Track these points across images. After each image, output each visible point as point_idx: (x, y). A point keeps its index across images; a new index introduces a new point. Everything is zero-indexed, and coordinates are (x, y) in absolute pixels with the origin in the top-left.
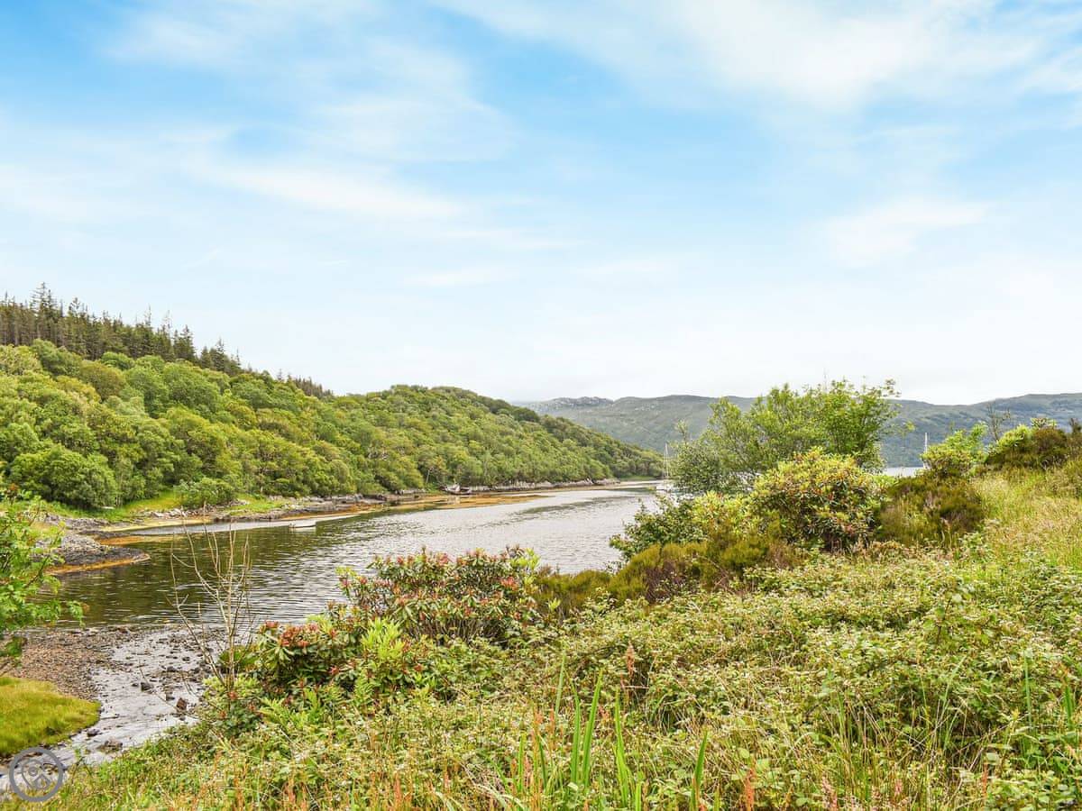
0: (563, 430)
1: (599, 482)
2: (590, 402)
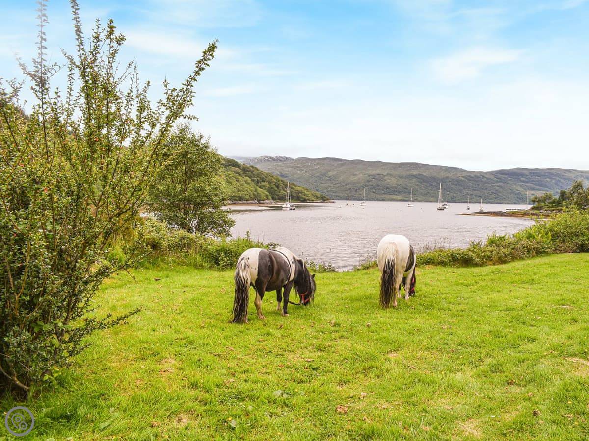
1: (262, 202)
2: (281, 159)
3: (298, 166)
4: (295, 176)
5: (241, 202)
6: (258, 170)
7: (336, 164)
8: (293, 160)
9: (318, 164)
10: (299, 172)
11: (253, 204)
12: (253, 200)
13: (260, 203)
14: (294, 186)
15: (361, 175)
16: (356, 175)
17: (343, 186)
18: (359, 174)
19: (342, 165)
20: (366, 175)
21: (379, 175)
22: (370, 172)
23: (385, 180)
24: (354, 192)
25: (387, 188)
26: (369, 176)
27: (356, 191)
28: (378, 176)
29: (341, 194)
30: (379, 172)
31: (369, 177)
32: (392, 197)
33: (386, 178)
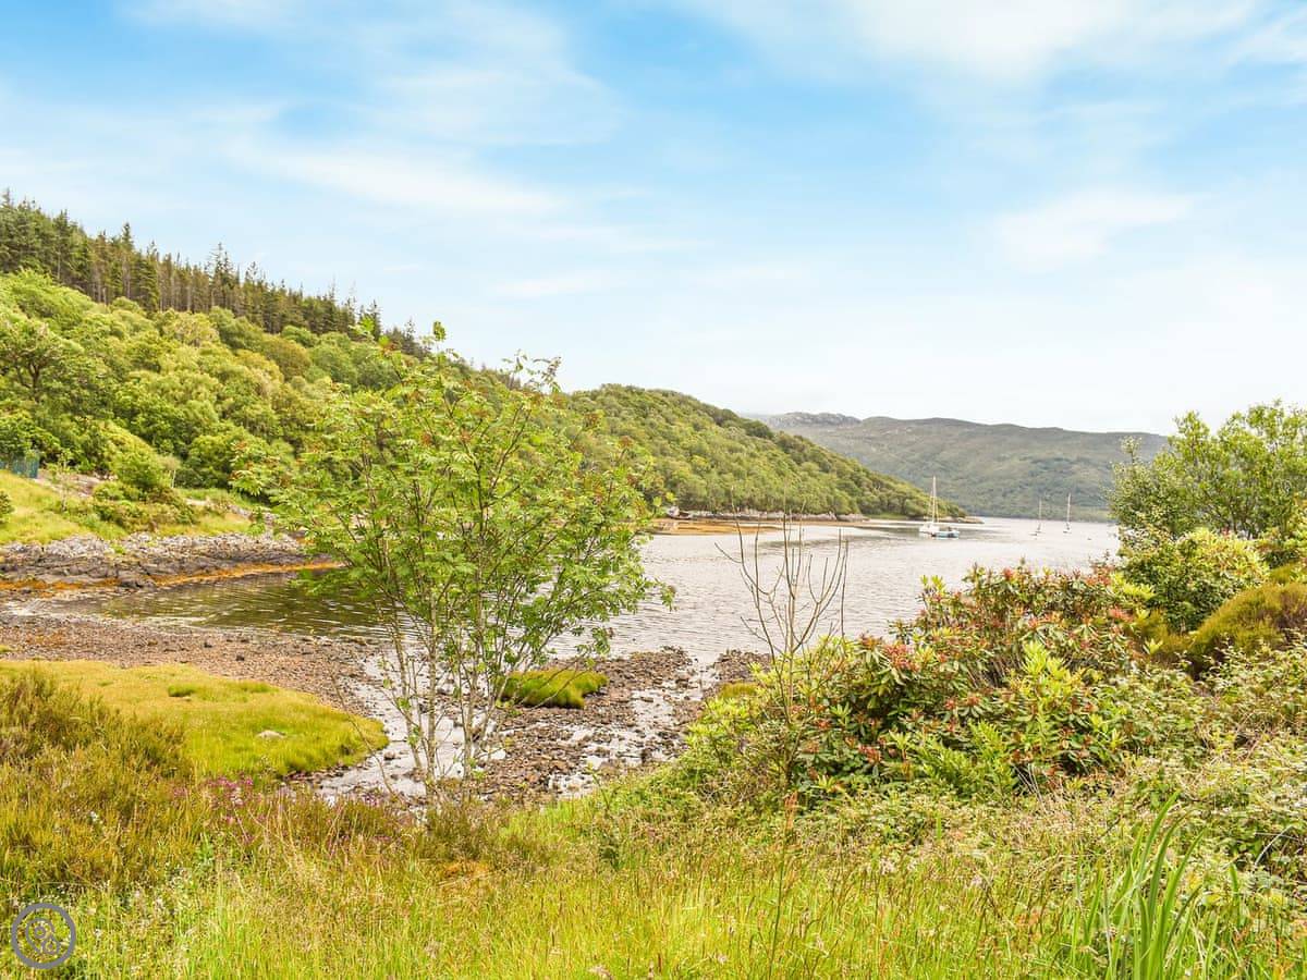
0: (801, 450)
2: (832, 420)
3: (872, 435)
4: (865, 458)
7: (957, 432)
8: (859, 422)
9: (915, 432)
10: (874, 450)
11: (827, 520)
12: (826, 512)
15: (1016, 461)
16: (1004, 459)
17: (975, 483)
18: (1012, 457)
19: (971, 436)
20: (1028, 461)
21: (1058, 459)
22: (1042, 455)
23: (1073, 473)
24: (999, 498)
25: (1078, 491)
26: (1035, 462)
27: (1004, 495)
28: (1056, 463)
29: (968, 502)
30: (1059, 454)
31: (1034, 465)
32: (1090, 511)
33: (1075, 467)
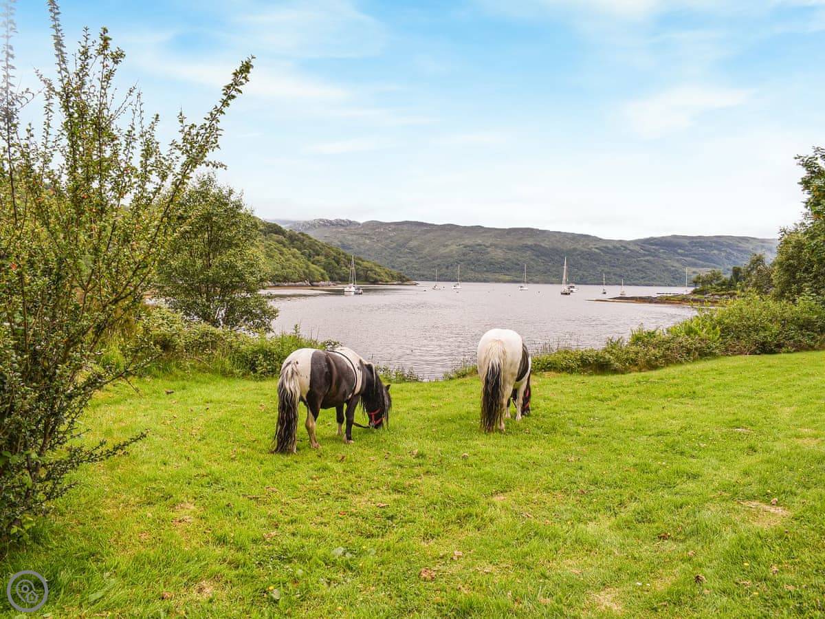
0: (302, 242)
1: (315, 283)
2: (343, 223)
3: (367, 233)
4: (362, 247)
5: (286, 284)
6: (310, 238)
7: (419, 230)
8: (359, 224)
9: (394, 230)
10: (368, 241)
11: (303, 286)
12: (302, 280)
13: (313, 286)
14: (360, 262)
15: (454, 246)
16: (447, 246)
17: (429, 261)
18: (452, 244)
19: (427, 232)
20: (462, 246)
21: (479, 245)
22: (467, 242)
23: (488, 253)
24: (444, 270)
25: (491, 264)
26: (465, 247)
27: (447, 268)
28: (478, 247)
29: (425, 273)
30: (480, 242)
31: (465, 249)
32: (498, 276)
33: (489, 249)
